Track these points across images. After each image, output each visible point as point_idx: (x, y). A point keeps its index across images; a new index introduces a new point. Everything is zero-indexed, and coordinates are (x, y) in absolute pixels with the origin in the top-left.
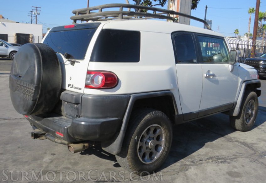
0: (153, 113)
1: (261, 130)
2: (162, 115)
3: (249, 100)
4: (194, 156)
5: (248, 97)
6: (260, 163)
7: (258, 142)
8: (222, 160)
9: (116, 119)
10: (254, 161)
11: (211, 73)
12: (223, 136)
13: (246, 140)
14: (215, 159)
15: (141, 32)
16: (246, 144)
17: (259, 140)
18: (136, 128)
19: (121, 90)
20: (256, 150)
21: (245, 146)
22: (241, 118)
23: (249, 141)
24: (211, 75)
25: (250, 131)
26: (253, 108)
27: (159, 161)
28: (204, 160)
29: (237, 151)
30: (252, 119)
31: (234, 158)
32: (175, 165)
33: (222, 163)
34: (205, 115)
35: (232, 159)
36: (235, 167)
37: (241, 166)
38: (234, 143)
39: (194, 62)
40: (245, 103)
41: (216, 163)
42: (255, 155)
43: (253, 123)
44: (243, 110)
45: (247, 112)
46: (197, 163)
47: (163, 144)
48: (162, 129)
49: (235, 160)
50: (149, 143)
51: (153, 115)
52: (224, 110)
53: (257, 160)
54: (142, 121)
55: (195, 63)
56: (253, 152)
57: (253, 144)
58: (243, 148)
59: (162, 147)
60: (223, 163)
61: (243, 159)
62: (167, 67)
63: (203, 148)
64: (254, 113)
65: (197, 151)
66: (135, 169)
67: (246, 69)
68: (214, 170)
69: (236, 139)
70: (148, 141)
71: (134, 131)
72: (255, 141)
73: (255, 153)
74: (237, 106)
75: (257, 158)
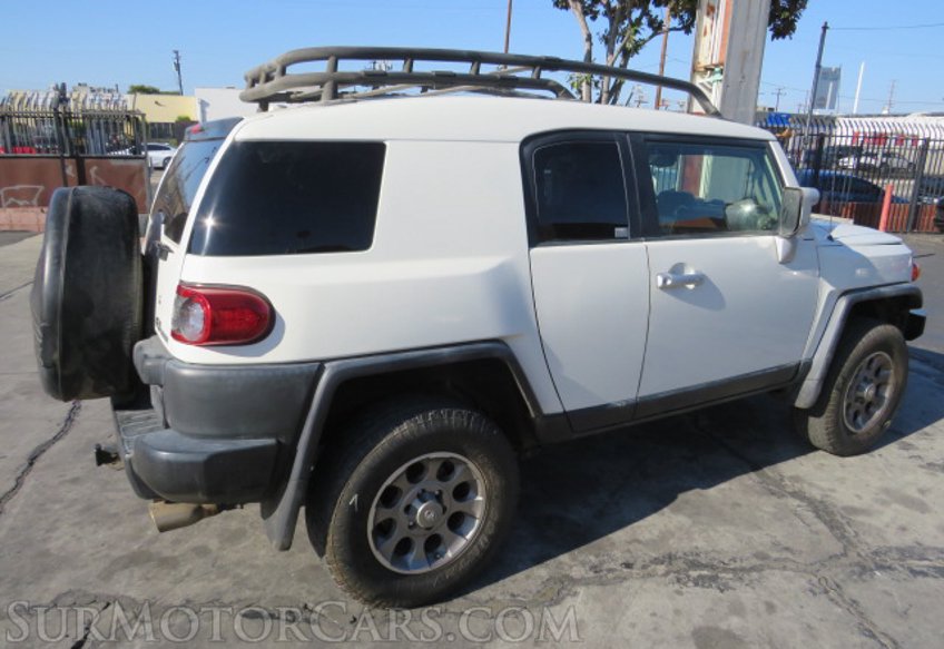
0: (425, 418)
1: (912, 452)
2: (465, 424)
3: (866, 353)
4: (613, 544)
5: (860, 344)
6: (844, 601)
7: (877, 507)
8: (705, 572)
9: (270, 441)
10: (823, 589)
11: (690, 272)
12: (756, 466)
13: (833, 491)
14: (680, 564)
15: (387, 143)
16: (826, 507)
17: (884, 497)
18: (355, 468)
19: (284, 350)
20: (855, 540)
21: (819, 517)
22: (827, 414)
23: (843, 496)
24: (691, 280)
25: (865, 456)
26: (887, 377)
27: (463, 565)
28: (639, 564)
29: (779, 538)
30: (878, 414)
31: (753, 569)
32: (528, 577)
33: (696, 584)
34: (667, 412)
35: (740, 573)
36: (737, 609)
37: (762, 608)
38: (783, 501)
39: (616, 235)
40: (847, 365)
41: (679, 580)
42: (844, 560)
43: (882, 427)
44: (838, 389)
45: (859, 394)
46: (610, 576)
47: (479, 513)
48: (471, 465)
49: (755, 575)
50: (416, 511)
51: (426, 424)
52: (756, 390)
53: (838, 586)
54: (379, 445)
55: (623, 239)
56: (836, 547)
57: (855, 511)
58: (808, 525)
59: (477, 522)
60: (703, 586)
61: (785, 578)
62: (487, 263)
63: (663, 514)
64: (887, 393)
65: (636, 524)
66: (359, 592)
67: (854, 249)
68: (654, 614)
69: (797, 486)
70: (416, 503)
71: (347, 480)
72: (866, 501)
73: (845, 554)
74: (809, 376)
75: (841, 576)
